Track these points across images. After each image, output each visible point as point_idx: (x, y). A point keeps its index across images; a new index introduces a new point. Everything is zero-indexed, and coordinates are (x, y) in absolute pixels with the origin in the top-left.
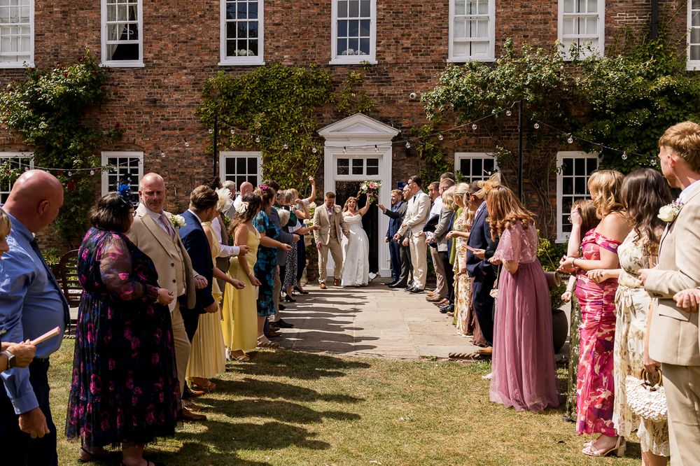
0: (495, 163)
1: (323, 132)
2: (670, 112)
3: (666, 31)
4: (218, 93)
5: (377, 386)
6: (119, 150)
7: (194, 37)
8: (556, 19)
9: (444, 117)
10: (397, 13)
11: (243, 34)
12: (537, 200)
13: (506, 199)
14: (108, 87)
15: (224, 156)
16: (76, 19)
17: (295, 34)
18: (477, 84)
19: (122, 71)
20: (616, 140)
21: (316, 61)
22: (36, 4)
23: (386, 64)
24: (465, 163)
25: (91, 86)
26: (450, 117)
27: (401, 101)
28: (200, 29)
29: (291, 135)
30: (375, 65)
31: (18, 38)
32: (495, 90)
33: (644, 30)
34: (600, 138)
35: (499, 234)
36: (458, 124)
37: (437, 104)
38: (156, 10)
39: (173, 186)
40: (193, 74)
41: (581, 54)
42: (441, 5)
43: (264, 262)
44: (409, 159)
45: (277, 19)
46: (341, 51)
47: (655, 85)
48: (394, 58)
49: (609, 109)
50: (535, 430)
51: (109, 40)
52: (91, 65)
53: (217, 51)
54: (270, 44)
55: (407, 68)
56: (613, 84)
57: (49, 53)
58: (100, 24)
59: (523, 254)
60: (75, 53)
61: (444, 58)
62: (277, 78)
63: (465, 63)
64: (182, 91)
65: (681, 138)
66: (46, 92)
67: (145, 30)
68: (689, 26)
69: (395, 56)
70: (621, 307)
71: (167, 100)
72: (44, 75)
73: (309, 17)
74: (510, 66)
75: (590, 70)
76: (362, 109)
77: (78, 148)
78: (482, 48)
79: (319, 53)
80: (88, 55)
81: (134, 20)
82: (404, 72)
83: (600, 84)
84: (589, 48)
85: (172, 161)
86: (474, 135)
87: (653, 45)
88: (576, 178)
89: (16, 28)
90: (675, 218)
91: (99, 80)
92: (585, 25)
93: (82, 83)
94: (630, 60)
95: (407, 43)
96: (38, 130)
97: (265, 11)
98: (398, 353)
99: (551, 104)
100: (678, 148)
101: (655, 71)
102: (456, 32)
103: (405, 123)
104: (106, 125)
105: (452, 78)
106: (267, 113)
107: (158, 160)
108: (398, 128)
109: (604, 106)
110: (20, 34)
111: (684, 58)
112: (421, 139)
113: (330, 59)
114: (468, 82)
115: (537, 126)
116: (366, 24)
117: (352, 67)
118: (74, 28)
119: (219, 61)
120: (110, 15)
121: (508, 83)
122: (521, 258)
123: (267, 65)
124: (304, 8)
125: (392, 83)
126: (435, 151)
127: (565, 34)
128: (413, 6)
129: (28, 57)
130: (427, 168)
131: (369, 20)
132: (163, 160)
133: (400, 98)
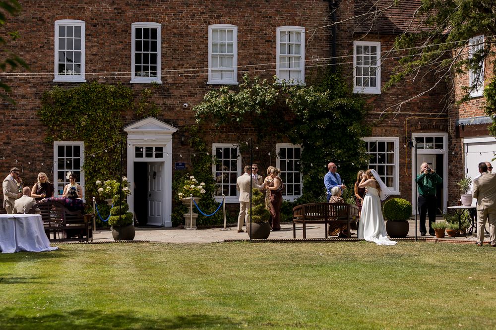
0: (238, 151)
1: (127, 129)
3: (341, 68)
7: (36, 61)
8: (275, 58)
10: (175, 50)
11: (70, 60)
15: (57, 144)
17: (107, 61)
20: (311, 137)
21: (121, 80)
23: (168, 83)
24: (219, 150)
27: (177, 109)
28: (41, 56)
29: (104, 131)
30: (160, 84)
32: (238, 107)
33: (328, 67)
34: (301, 136)
38: (9, 41)
39: (20, 165)
40: (35, 87)
42: (204, 46)
44: (183, 147)
45: (94, 51)
46: (137, 73)
47: (334, 103)
48: (173, 80)
53: (53, 71)
54: (90, 68)
55: (182, 87)
61: (205, 81)
62: (96, 92)
64: (28, 98)
68: (355, 65)
71: (16, 105)
73: (117, 50)
76: (153, 114)
78: (229, 74)
79: (123, 75)
82: (179, 89)
85: (20, 147)
86: (225, 132)
87: (334, 77)
88: (288, 161)
92: (293, 62)
95: (181, 70)
97: (86, 45)
102: (213, 64)
103: (181, 123)
105: (212, 98)
107: (9, 147)
108: (176, 127)
111: (351, 86)
112: (191, 135)
113: (130, 79)
116: (154, 57)
117: (145, 85)
119: (54, 78)
121: (246, 102)
123: (88, 81)
124: (113, 45)
125: (172, 97)
126: (200, 142)
127: (281, 67)
128: (185, 46)
130: (195, 154)
131: (157, 54)
132: (13, 147)
133: (177, 107)
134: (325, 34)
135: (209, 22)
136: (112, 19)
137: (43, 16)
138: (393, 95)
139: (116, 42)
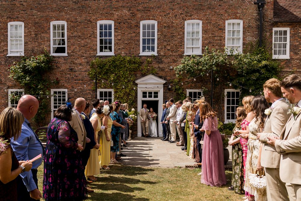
0: (202, 94)
1: (137, 82)
2: (266, 74)
3: (265, 44)
4: (97, 66)
5: (158, 178)
6: (58, 88)
7: (87, 44)
8: (224, 39)
9: (183, 76)
10: (165, 36)
11: (106, 43)
12: (217, 107)
13: (207, 108)
14: (53, 64)
15: (99, 90)
16: (41, 37)
17: (126, 44)
18: (195, 63)
19: (59, 58)
20: (247, 85)
21: (134, 54)
22: (25, 31)
23: (161, 55)
24: (190, 94)
25: (47, 63)
26: (185, 76)
27: (166, 70)
28: (89, 41)
29: (125, 83)
30: (157, 56)
31: (17, 44)
32: (202, 66)
33: (257, 43)
34: (241, 84)
35: (203, 121)
36: (188, 79)
37: (180, 71)
38: (72, 34)
40: (87, 59)
41: (234, 52)
42: (182, 33)
43: (116, 131)
44: (169, 92)
45: (119, 37)
46: (144, 50)
47: (261, 64)
49: (244, 73)
50: (218, 194)
51: (54, 45)
52: (47, 55)
53: (96, 50)
54: (117, 47)
55: (169, 57)
56: (246, 64)
57: (30, 50)
58: (50, 39)
59: (213, 128)
60: (40, 50)
61: (183, 53)
62: (119, 61)
63: (191, 55)
64: (83, 65)
65: (271, 84)
66: (29, 66)
67: (68, 42)
68: (273, 42)
69: (164, 53)
70: (249, 147)
71: (76, 69)
72: (28, 59)
73: (132, 37)
74: (207, 57)
75: (237, 58)
76: (152, 73)
77: (42, 87)
78: (197, 50)
79: (135, 51)
80: (45, 51)
81: (63, 37)
82: (168, 58)
83: (241, 64)
84: (237, 50)
85: (79, 92)
86: (194, 83)
87: (260, 49)
88: (232, 99)
89: (17, 40)
90: (271, 113)
91: (50, 61)
92: (235, 41)
93: (43, 62)
94: (252, 55)
95: (169, 48)
96: (26, 80)
97: (114, 35)
98: (166, 166)
99: (223, 71)
100: (270, 88)
101: (261, 59)
102: (187, 44)
103: (168, 78)
104: (53, 78)
105: (186, 61)
106: (115, 74)
108: (165, 80)
109: (242, 72)
110: (18, 43)
111: (271, 54)
112: (174, 84)
113: (140, 54)
114: (192, 63)
115: (218, 79)
116: (153, 40)
117: (148, 57)
118: (40, 40)
119: (97, 54)
120: (54, 36)
121: (207, 63)
122: (212, 129)
123: (115, 55)
124: (129, 34)
125: (163, 63)
126: (179, 89)
127: (228, 45)
128: (171, 33)
129: (22, 52)
130: (176, 95)
131: (155, 39)
132: (75, 92)
133: (166, 69)
134: (255, 24)
135: (185, 19)
136: (129, 19)
137: (90, 19)
138: (297, 59)
139: (131, 32)
